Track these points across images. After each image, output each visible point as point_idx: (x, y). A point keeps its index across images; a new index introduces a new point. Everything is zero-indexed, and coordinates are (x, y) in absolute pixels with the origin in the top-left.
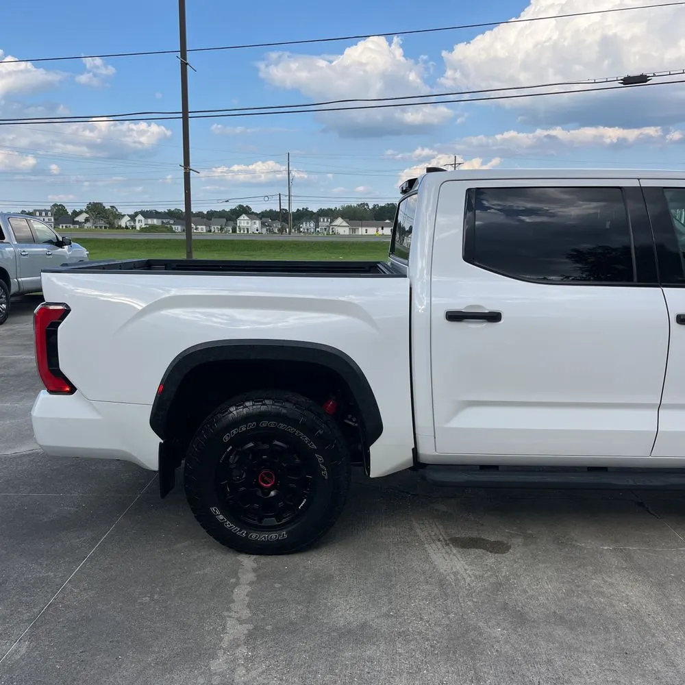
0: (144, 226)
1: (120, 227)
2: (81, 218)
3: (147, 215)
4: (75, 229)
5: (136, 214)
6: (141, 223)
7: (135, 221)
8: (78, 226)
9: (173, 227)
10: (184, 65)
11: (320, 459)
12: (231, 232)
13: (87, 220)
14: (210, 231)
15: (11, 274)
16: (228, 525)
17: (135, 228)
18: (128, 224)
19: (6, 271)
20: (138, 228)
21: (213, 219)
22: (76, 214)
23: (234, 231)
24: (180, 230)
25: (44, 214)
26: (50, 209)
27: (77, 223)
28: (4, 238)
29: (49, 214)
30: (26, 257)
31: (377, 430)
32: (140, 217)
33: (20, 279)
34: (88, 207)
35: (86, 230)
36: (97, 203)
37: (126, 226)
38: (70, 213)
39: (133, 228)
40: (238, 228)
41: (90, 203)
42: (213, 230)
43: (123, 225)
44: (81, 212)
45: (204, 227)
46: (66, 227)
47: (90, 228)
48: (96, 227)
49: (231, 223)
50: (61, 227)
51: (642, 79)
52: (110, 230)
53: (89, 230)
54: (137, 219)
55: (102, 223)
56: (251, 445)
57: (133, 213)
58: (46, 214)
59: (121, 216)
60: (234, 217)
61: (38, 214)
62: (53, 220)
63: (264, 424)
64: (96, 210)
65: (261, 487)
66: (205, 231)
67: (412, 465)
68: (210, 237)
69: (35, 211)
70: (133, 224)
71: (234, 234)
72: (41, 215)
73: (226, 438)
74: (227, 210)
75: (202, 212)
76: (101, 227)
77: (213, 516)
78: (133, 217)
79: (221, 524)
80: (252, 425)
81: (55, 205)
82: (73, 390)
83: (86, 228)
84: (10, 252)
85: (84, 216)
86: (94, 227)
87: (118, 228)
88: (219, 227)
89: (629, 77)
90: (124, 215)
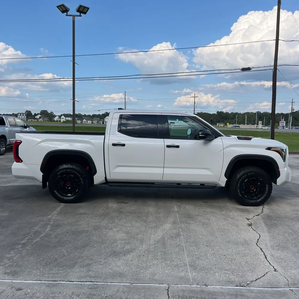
0: (64, 121)
1: (54, 121)
2: (38, 117)
3: (66, 116)
4: (35, 121)
5: (62, 115)
6: (63, 119)
7: (61, 118)
8: (36, 120)
9: (77, 121)
10: (74, 63)
11: (81, 179)
12: (102, 123)
13: (40, 118)
14: (93, 123)
15: (7, 137)
16: (59, 195)
17: (61, 121)
18: (58, 120)
19: (5, 136)
20: (62, 121)
21: (94, 118)
22: (36, 115)
23: (103, 123)
24: (80, 122)
25: (22, 115)
26: (24, 112)
27: (36, 119)
28: (5, 125)
29: (24, 115)
30: (13, 132)
31: (95, 172)
32: (63, 117)
33: (10, 139)
34: (41, 112)
35: (40, 122)
36: (45, 111)
37: (57, 120)
38: (33, 115)
39: (60, 121)
40: (105, 122)
41: (42, 110)
42: (94, 123)
43: (56, 120)
44: (38, 114)
45: (90, 121)
46: (31, 120)
47: (41, 121)
48: (44, 121)
49: (102, 120)
50: (29, 120)
51: (249, 69)
52: (50, 122)
53: (41, 122)
54: (62, 117)
55: (46, 119)
56: (65, 175)
57: (60, 115)
58: (23, 115)
59: (55, 116)
60: (104, 117)
61: (19, 115)
62: (26, 118)
63: (68, 170)
64: (44, 113)
65: (67, 186)
66: (90, 123)
67: (105, 182)
68: (93, 125)
69: (18, 113)
70: (60, 120)
71: (103, 124)
72: (20, 115)
73: (58, 173)
74: (101, 114)
75: (90, 115)
76: (46, 121)
77: (55, 193)
78: (60, 117)
79: (57, 195)
80: (65, 170)
81: (27, 111)
82: (22, 161)
83: (40, 121)
84: (7, 129)
85: (39, 116)
86: (43, 121)
87: (53, 121)
88: (97, 121)
89: (244, 68)
90: (57, 116)
